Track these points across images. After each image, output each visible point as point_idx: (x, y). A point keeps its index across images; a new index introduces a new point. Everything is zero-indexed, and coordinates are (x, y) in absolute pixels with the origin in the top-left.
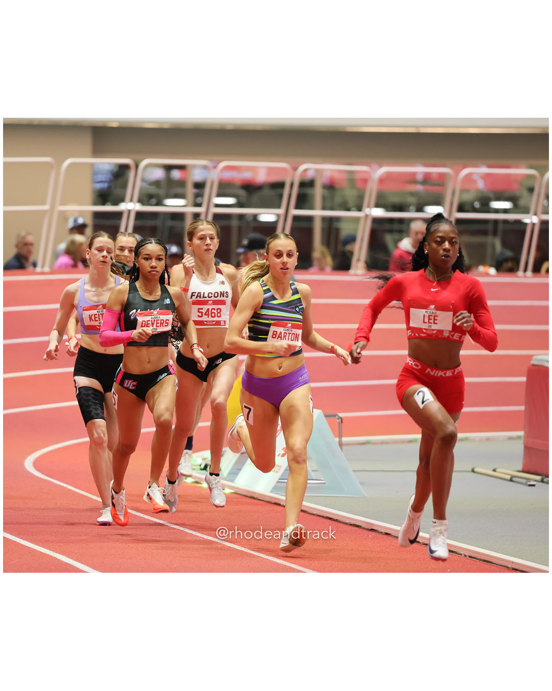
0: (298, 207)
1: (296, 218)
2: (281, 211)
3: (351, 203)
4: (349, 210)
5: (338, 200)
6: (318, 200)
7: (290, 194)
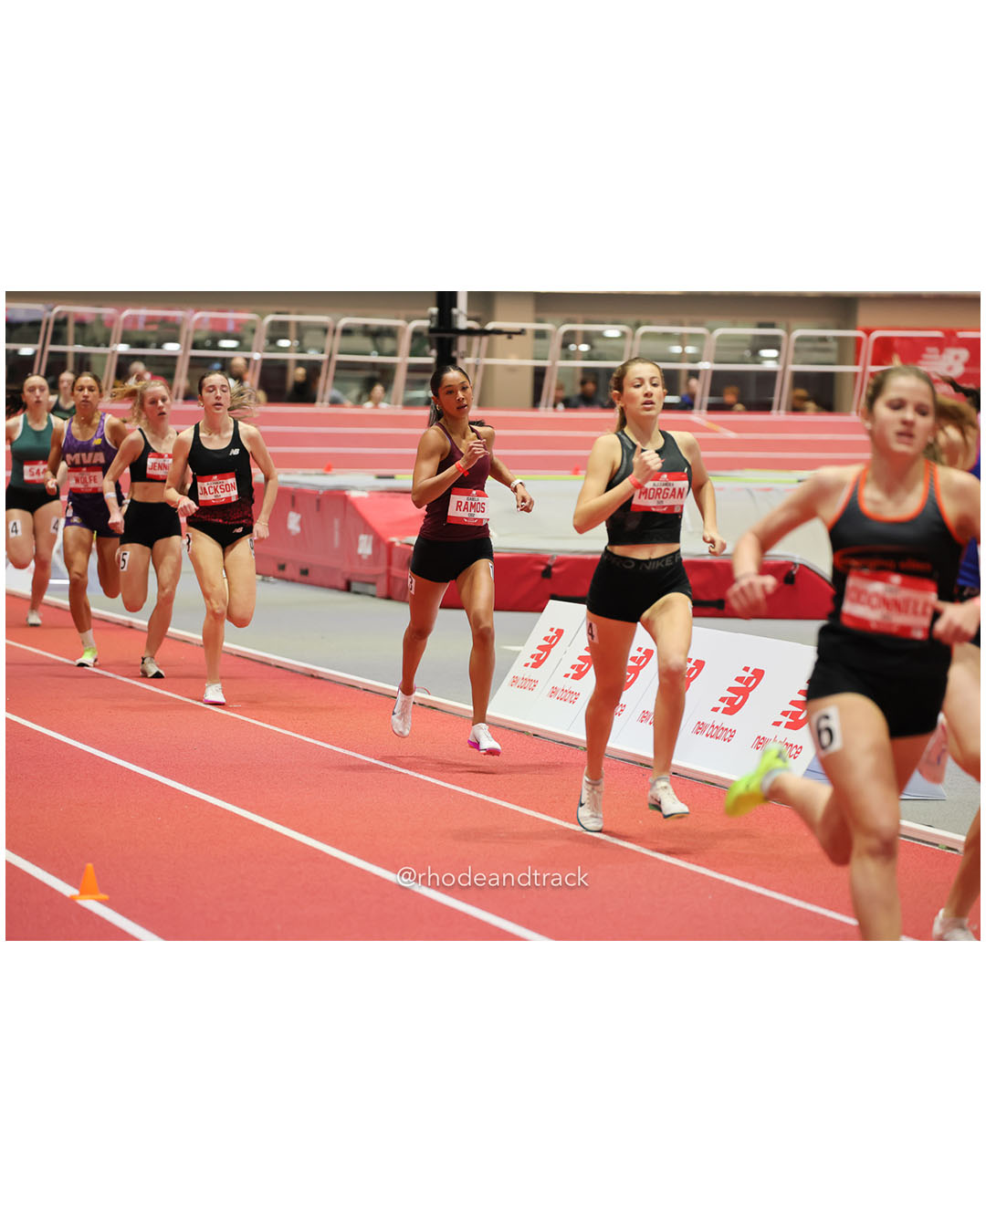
0: (54, 342)
1: (51, 353)
2: (38, 347)
3: (100, 339)
4: (98, 346)
5: (88, 336)
6: (71, 338)
7: (46, 331)
